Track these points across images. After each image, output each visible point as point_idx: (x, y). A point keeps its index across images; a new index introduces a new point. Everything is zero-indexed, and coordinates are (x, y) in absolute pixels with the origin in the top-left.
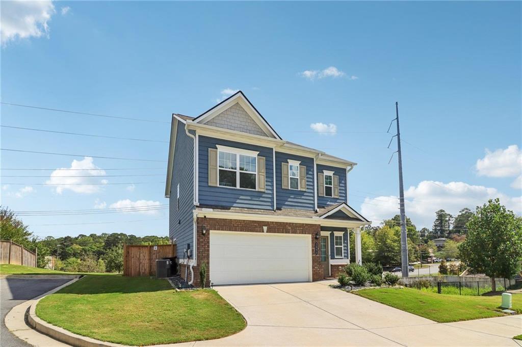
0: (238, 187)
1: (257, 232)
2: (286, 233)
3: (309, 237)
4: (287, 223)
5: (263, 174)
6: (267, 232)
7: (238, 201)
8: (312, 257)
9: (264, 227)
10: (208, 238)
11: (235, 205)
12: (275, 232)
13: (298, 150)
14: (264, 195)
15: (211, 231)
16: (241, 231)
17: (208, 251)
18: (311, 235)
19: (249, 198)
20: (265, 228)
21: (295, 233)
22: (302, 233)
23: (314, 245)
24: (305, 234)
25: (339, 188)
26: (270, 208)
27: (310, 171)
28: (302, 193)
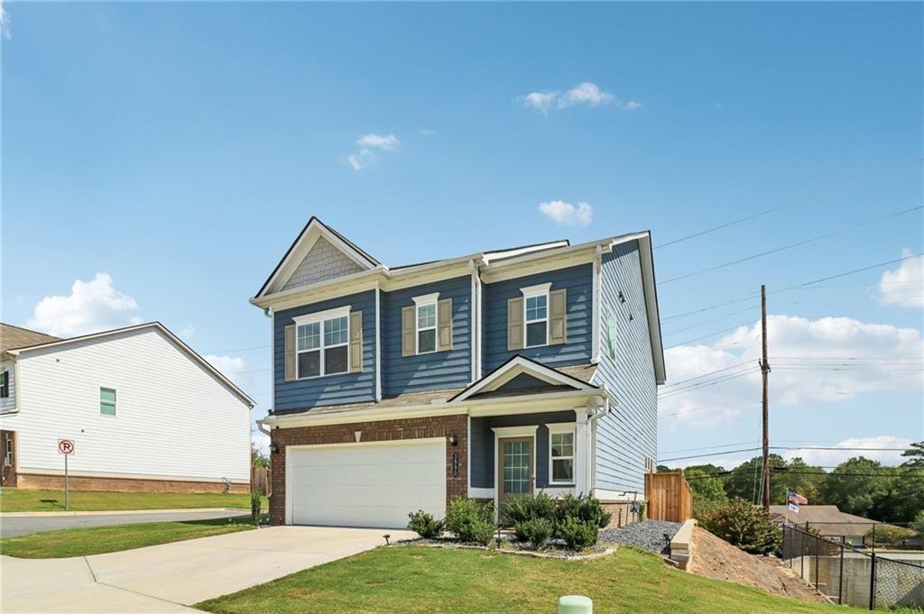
0: (322, 374)
1: (346, 442)
2: (394, 438)
3: (440, 443)
4: (395, 421)
5: (358, 341)
6: (361, 441)
7: (323, 396)
8: (447, 481)
9: (356, 433)
10: (284, 458)
11: (318, 403)
12: (374, 440)
13: (429, 272)
14: (361, 378)
15: (288, 449)
16: (323, 443)
17: (284, 475)
18: (443, 440)
19: (338, 388)
20: (358, 434)
21: (411, 438)
22: (425, 437)
23: (451, 458)
24: (431, 436)
25: (566, 317)
26: (371, 398)
27: (463, 304)
28: (443, 356)
